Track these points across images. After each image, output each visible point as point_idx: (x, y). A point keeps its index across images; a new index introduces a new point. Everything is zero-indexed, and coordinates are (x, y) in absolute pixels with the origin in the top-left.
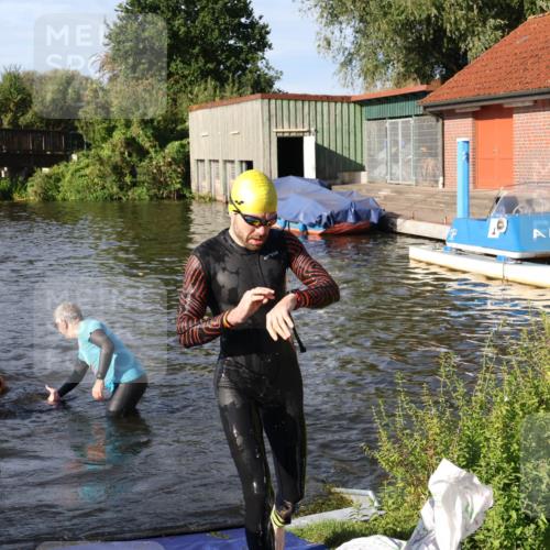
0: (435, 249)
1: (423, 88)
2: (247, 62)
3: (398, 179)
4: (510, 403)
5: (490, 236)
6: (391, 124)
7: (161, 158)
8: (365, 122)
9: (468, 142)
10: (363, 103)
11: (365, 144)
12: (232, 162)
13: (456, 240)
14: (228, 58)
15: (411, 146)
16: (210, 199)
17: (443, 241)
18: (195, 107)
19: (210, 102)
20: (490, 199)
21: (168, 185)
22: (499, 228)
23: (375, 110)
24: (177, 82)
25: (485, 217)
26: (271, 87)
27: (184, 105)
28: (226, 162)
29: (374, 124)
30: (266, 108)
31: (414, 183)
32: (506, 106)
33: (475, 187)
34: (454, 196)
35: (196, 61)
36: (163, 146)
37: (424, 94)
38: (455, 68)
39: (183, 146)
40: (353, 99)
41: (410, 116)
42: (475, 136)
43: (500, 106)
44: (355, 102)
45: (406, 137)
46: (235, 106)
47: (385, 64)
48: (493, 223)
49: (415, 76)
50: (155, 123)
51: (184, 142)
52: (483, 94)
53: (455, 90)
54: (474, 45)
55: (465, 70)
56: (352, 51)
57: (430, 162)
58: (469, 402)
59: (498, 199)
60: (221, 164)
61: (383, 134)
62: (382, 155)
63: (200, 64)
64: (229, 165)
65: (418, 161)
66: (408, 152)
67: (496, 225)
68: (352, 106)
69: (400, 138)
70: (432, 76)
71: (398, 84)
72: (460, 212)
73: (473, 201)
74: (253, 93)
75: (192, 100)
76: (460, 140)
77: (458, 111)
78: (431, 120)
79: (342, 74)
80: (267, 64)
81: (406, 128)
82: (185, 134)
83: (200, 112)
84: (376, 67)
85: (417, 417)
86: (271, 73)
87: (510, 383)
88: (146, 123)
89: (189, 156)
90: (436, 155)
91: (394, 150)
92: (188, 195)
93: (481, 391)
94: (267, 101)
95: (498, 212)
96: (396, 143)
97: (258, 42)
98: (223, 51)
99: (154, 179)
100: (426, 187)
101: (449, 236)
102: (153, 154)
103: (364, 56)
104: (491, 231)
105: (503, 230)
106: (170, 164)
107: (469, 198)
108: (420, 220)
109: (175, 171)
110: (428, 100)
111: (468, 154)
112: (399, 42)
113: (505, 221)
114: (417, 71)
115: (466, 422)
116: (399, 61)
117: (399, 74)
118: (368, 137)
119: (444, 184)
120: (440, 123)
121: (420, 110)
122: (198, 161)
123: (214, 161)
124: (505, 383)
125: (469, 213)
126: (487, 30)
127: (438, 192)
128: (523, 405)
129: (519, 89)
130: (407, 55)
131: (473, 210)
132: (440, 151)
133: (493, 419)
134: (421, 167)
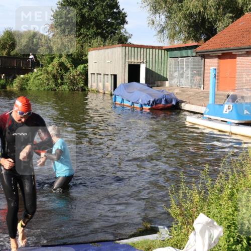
0: (199, 118)
1: (196, 44)
2: (116, 29)
3: (183, 85)
4: (232, 189)
5: (224, 112)
6: (180, 60)
7: (75, 72)
8: (169, 58)
9: (215, 69)
10: (168, 50)
11: (168, 69)
12: (108, 75)
13: (208, 114)
14: (107, 28)
15: (189, 71)
16: (97, 91)
17: (202, 114)
18: (91, 49)
19: (98, 47)
20: (225, 96)
21: (78, 84)
22: (229, 109)
23: (174, 53)
24: (83, 37)
25: (222, 104)
26: (127, 41)
27: (87, 48)
28: (104, 74)
29: (172, 60)
30: (124, 51)
31: (190, 87)
32: (234, 53)
33: (218, 90)
34: (208, 94)
35: (93, 28)
36: (76, 67)
37: (196, 47)
38: (211, 35)
39: (85, 67)
41: (190, 57)
42: (219, 66)
43: (231, 53)
44: (164, 49)
45: (187, 65)
46: (110, 49)
47: (180, 32)
48: (226, 106)
49: (193, 38)
50: (73, 56)
51: (86, 65)
52: (223, 47)
53: (211, 45)
54: (220, 25)
55: (216, 36)
56: (164, 26)
57: (198, 78)
58: (213, 188)
59: (228, 96)
60: (102, 75)
61: (177, 64)
62: (176, 74)
63: (95, 30)
64: (106, 76)
65: (192, 77)
66: (188, 73)
67: (227, 107)
68: (163, 51)
69: (184, 67)
70: (200, 39)
71: (184, 42)
72: (211, 101)
74: (118, 44)
75: (90, 46)
76: (212, 68)
77: (211, 55)
78: (199, 58)
79: (158, 36)
80: (125, 30)
81: (187, 62)
82: (86, 61)
83: (94, 52)
84: (175, 34)
85: (188, 193)
86: (127, 35)
87: (232, 179)
88: (69, 56)
89: (88, 72)
90: (200, 75)
91: (181, 72)
92: (87, 89)
93: (219, 183)
94: (124, 47)
95: (228, 102)
96: (183, 68)
97: (121, 21)
98: (105, 24)
99: (71, 81)
100: (195, 89)
101: (205, 112)
102: (71, 70)
103: (169, 29)
104: (225, 110)
105: (231, 110)
106: (79, 75)
107: (215, 95)
108: (193, 104)
109: (81, 78)
110: (198, 49)
111: (215, 75)
112: (186, 22)
113: (231, 106)
114: (193, 36)
115: (211, 197)
116: (185, 31)
117: (185, 37)
118: (170, 65)
119: (203, 88)
120: (203, 60)
121: (194, 54)
122: (92, 74)
123: (99, 74)
124: (230, 179)
125: (215, 102)
126: (225, 18)
127: (201, 92)
128: (237, 190)
129: (240, 46)
130: (189, 29)
131: (217, 100)
132: (202, 73)
133: (224, 196)
134: (194, 80)
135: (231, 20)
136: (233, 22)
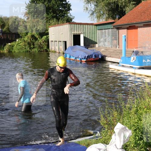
0: (116, 65)
1: (113, 21)
2: (65, 14)
3: (106, 46)
4: (137, 107)
5: (131, 61)
6: (104, 31)
7: (41, 40)
8: (97, 30)
9: (125, 36)
10: (97, 25)
11: (97, 37)
12: (61, 41)
13: (122, 63)
14: (60, 13)
15: (110, 37)
16: (55, 52)
17: (118, 63)
18: (51, 26)
19: (55, 25)
20: (131, 51)
21: (43, 48)
22: (134, 59)
23: (100, 27)
25: (130, 56)
26: (71, 21)
27: (48, 26)
28: (59, 41)
29: (100, 31)
30: (70, 27)
31: (111, 47)
32: (136, 26)
33: (127, 48)
34: (121, 51)
35: (51, 14)
36: (42, 37)
37: (113, 23)
38: (122, 15)
39: (47, 37)
41: (110, 29)
42: (127, 34)
43: (134, 26)
44: (95, 25)
45: (108, 34)
46: (62, 26)
47: (103, 14)
48: (132, 58)
49: (111, 18)
51: (48, 36)
52: (130, 23)
53: (122, 21)
54: (127, 9)
55: (125, 16)
56: (94, 11)
57: (115, 42)
58: (125, 107)
59: (133, 52)
60: (58, 42)
61: (102, 34)
62: (102, 40)
64: (60, 42)
65: (112, 41)
66: (109, 39)
67: (133, 59)
68: (94, 26)
70: (116, 18)
71: (106, 20)
72: (123, 55)
73: (127, 52)
74: (66, 23)
76: (123, 35)
77: (123, 27)
78: (115, 30)
80: (70, 14)
81: (108, 32)
82: (48, 34)
83: (52, 28)
84: (100, 15)
86: (72, 17)
87: (137, 102)
89: (49, 40)
90: (117, 40)
91: (105, 38)
92: (48, 50)
94: (70, 25)
95: (133, 55)
96: (106, 36)
97: (68, 8)
98: (58, 11)
99: (39, 46)
100: (114, 48)
101: (120, 62)
102: (39, 39)
103: (97, 12)
104: (131, 60)
105: (135, 60)
106: (44, 42)
107: (126, 51)
108: (112, 57)
109: (45, 44)
110: (115, 24)
111: (125, 39)
112: (107, 8)
113: (135, 57)
114: (112, 16)
116: (107, 14)
117: (106, 17)
118: (98, 34)
119: (119, 47)
120: (118, 31)
121: (112, 27)
122: (51, 41)
123: (56, 41)
125: (126, 55)
126: (131, 5)
127: (117, 50)
128: (140, 108)
129: (139, 21)
130: (109, 12)
131: (127, 54)
132: (118, 38)
133: (132, 112)
134: (113, 43)
135: (134, 6)
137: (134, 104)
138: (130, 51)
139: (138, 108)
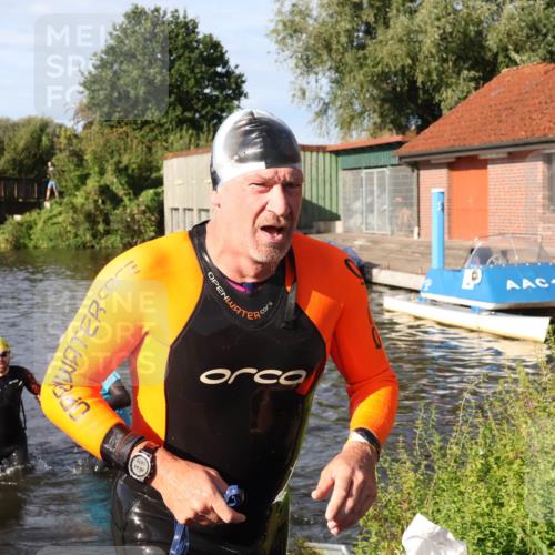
0: (409, 300)
1: (398, 138)
2: (223, 111)
3: (373, 229)
4: (485, 456)
5: (464, 286)
6: (366, 173)
7: (135, 207)
8: (340, 171)
9: (443, 193)
10: (338, 153)
11: (341, 194)
12: (207, 210)
13: (431, 290)
14: (204, 106)
15: (387, 196)
17: (417, 292)
18: (170, 154)
19: (185, 150)
20: (465, 250)
21: (141, 233)
22: (474, 279)
23: (351, 160)
24: (152, 130)
25: (459, 268)
27: (160, 153)
28: (200, 210)
29: (349, 174)
31: (389, 233)
32: (482, 157)
33: (450, 237)
34: (429, 246)
35: (174, 109)
36: (137, 194)
37: (399, 144)
38: (430, 118)
39: (157, 194)
40: (329, 149)
41: (385, 166)
42: (450, 186)
43: (476, 156)
44: (331, 152)
45: (382, 186)
47: (361, 114)
48: (468, 273)
49: (391, 126)
50: (130, 171)
51: (159, 190)
52: (458, 145)
53: (430, 141)
54: (447, 96)
55: (440, 121)
56: (327, 101)
58: (444, 456)
59: (472, 250)
60: (195, 212)
61: (358, 183)
62: (357, 205)
63: (178, 113)
64: (203, 214)
65: (393, 211)
66: (384, 202)
67: (471, 277)
68: (328, 155)
69: (375, 188)
70: (407, 127)
71: (373, 135)
72: (435, 262)
73: (447, 252)
75: (166, 149)
76: (436, 191)
77: (433, 162)
78: (406, 170)
79: (316, 123)
81: (382, 178)
82: (159, 182)
83: (175, 160)
84: (352, 118)
85: (391, 470)
87: (485, 437)
88: (120, 171)
89: (163, 204)
90: (411, 205)
91: (369, 200)
93: (457, 444)
96: (372, 192)
97: (234, 91)
98: (199, 100)
99: (128, 227)
101: (424, 287)
102: (127, 202)
103: (340, 107)
104: (465, 282)
105: (478, 281)
106: (144, 212)
107: (444, 248)
108: (395, 270)
109: (149, 219)
110: (403, 150)
111: (443, 205)
112: (375, 92)
113: (479, 272)
114: (392, 122)
115: (441, 475)
116: (374, 111)
117: (375, 124)
118: (344, 186)
119: (419, 235)
120: (415, 174)
122: (172, 209)
123: (189, 209)
124: (480, 436)
125: (444, 263)
126: (461, 81)
127: (413, 243)
128: (498, 458)
129: (494, 140)
130: (381, 106)
131: (449, 260)
132: (415, 201)
133: (468, 473)
134: (397, 217)
135: (472, 85)
136: (476, 89)
137: (476, 443)
138: (460, 249)
139: (491, 460)
